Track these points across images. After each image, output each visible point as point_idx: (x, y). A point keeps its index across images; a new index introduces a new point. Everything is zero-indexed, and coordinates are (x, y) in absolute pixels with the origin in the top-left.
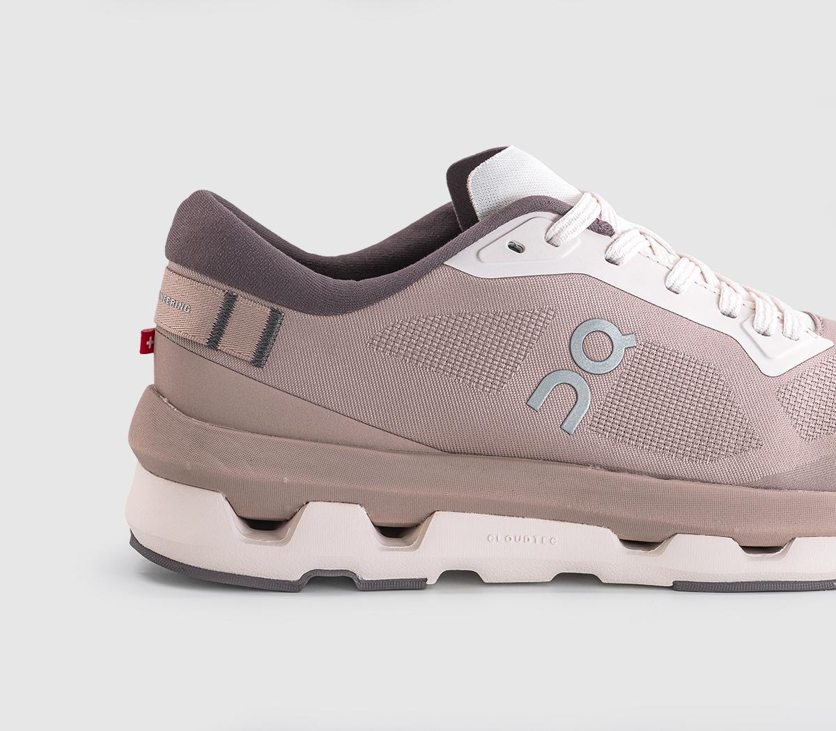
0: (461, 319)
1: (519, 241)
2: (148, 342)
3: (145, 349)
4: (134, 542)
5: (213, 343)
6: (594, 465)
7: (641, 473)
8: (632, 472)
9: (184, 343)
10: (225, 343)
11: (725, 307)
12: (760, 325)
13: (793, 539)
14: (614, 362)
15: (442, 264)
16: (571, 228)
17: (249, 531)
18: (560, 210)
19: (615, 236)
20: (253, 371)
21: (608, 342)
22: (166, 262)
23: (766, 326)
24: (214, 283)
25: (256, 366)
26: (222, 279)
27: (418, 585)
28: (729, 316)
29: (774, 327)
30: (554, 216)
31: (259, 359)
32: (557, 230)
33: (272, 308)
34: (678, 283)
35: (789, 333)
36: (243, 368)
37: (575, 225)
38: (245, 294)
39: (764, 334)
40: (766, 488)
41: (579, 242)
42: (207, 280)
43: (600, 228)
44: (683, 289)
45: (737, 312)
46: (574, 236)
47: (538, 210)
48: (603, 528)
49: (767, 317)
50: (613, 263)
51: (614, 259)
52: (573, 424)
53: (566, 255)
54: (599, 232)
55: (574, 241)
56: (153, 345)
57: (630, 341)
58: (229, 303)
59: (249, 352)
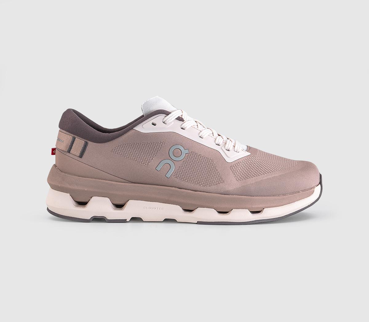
0: (138, 144)
1: (155, 122)
2: (53, 151)
3: (53, 154)
4: (48, 209)
5: (69, 151)
6: (175, 187)
7: (188, 190)
8: (185, 189)
9: (61, 151)
10: (72, 151)
11: (217, 142)
12: (227, 148)
13: (232, 209)
14: (181, 158)
15: (132, 129)
16: (170, 119)
17: (77, 205)
18: (167, 113)
19: (184, 122)
20: (79, 159)
21: (180, 152)
22: (59, 129)
23: (229, 148)
24: (70, 134)
25: (80, 157)
26: (71, 133)
27: (124, 221)
28: (218, 145)
29: (231, 148)
30: (165, 115)
31: (81, 156)
32: (166, 119)
33: (85, 141)
34: (203, 135)
35: (236, 150)
36: (77, 158)
37: (171, 118)
38: (78, 137)
39: (228, 150)
40: (225, 194)
41: (173, 123)
42: (68, 133)
43: (180, 119)
44: (204, 137)
45: (220, 144)
46: (171, 121)
47: (161, 114)
48: (177, 206)
49: (230, 145)
50: (183, 129)
51: (184, 128)
52: (169, 175)
53: (169, 126)
54: (179, 120)
55: (171, 122)
56: (55, 153)
57: (187, 151)
58: (74, 139)
59: (78, 154)
